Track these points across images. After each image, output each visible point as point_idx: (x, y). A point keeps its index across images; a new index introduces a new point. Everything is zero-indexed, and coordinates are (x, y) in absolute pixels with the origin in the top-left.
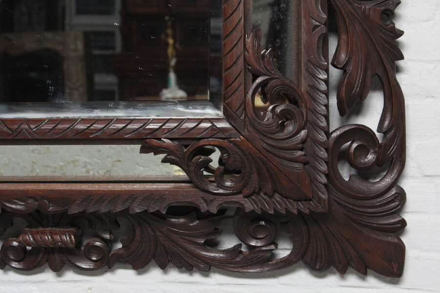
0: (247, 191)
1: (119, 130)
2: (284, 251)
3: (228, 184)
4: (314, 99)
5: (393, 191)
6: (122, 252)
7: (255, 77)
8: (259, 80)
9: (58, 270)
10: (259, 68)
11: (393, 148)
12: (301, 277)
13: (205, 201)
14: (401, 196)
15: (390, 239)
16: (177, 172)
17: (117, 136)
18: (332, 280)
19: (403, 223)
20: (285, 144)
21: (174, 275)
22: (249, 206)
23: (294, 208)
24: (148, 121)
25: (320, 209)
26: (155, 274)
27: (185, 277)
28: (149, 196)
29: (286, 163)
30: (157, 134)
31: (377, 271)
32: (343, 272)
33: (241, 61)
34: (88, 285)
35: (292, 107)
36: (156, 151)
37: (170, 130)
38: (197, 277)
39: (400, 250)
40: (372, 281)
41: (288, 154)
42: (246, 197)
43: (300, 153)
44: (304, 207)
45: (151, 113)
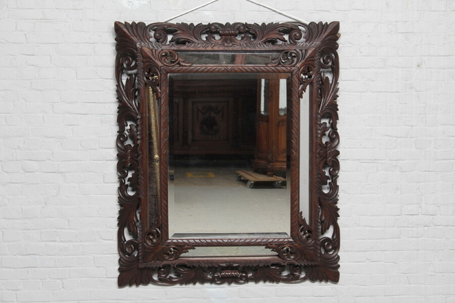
0: (296, 259)
1: (259, 242)
2: (303, 275)
3: (292, 257)
4: (317, 232)
5: (336, 256)
6: (252, 277)
7: (300, 226)
8: (302, 227)
9: (230, 283)
10: (302, 223)
11: (337, 244)
12: (308, 283)
13: (283, 262)
14: (338, 258)
15: (335, 271)
16: (276, 253)
18: (317, 284)
19: (339, 266)
20: (309, 245)
21: (268, 283)
22: (296, 264)
23: (310, 263)
24: (269, 239)
25: (317, 264)
26: (261, 284)
27: (271, 284)
28: (265, 261)
29: (308, 250)
30: (271, 243)
31: (331, 280)
32: (321, 281)
33: (297, 221)
34: (239, 288)
35: (310, 234)
36: (270, 248)
37: (275, 242)
38: (275, 284)
39: (338, 274)
40: (329, 283)
41: (309, 248)
42: (296, 260)
43: (312, 248)
44: (313, 263)
45: (268, 237)
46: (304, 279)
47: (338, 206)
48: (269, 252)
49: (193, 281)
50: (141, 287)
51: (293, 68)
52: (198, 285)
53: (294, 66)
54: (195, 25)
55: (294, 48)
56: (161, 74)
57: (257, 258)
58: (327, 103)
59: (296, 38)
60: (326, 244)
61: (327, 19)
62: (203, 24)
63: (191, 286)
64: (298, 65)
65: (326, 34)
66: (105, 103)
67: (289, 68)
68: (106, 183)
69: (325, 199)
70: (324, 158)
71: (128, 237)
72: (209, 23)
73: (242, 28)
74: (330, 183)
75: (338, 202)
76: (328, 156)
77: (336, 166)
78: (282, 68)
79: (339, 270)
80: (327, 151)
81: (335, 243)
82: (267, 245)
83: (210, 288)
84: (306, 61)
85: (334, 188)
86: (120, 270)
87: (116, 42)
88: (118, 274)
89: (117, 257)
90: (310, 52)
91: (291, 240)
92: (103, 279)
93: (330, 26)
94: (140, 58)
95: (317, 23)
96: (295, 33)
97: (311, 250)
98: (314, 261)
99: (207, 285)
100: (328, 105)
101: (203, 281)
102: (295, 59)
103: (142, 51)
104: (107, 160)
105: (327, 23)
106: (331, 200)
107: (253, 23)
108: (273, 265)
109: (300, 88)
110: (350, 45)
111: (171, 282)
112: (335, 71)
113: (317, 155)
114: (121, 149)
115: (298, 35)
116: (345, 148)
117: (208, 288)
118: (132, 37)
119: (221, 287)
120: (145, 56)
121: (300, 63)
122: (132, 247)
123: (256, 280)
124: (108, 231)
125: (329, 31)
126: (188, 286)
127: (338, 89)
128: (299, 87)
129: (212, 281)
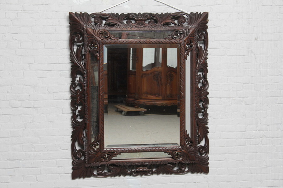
0: (183, 160)
1: (161, 149)
2: (187, 170)
3: (181, 158)
4: (196, 142)
5: (207, 157)
6: (156, 171)
7: (186, 139)
8: (187, 140)
9: (141, 175)
10: (187, 137)
11: (207, 149)
12: (189, 174)
13: (175, 161)
14: (208, 158)
15: (207, 166)
16: (171, 156)
17: (161, 150)
18: (195, 174)
19: (209, 163)
20: (191, 151)
21: (165, 175)
22: (183, 162)
23: (192, 162)
25: (196, 162)
26: (161, 175)
27: (167, 175)
28: (164, 161)
29: (191, 154)
30: (168, 150)
31: (204, 172)
32: (198, 173)
33: (184, 136)
34: (147, 178)
35: (192, 144)
36: (167, 153)
37: (171, 149)
38: (169, 175)
39: (208, 168)
40: (202, 174)
43: (193, 152)
44: (194, 162)
45: (166, 146)
46: (188, 172)
47: (208, 126)
48: (167, 155)
49: (119, 174)
50: (86, 179)
51: (181, 41)
52: (122, 177)
53: (182, 40)
54: (119, 14)
55: (181, 29)
56: (99, 45)
57: (159, 159)
58: (201, 63)
59: (182, 22)
60: (201, 150)
61: (201, 10)
62: (125, 13)
63: (117, 177)
64: (184, 39)
65: (201, 19)
66: (63, 63)
67: (179, 41)
68: (64, 114)
69: (200, 122)
70: (199, 97)
71: (78, 148)
72: (128, 13)
73: (149, 16)
74: (203, 112)
75: (208, 123)
76: (202, 95)
77: (206, 101)
78: (174, 41)
79: (209, 166)
80: (201, 92)
81: (206, 149)
82: (166, 151)
83: (130, 178)
84: (189, 36)
85: (206, 115)
86: (73, 168)
87: (70, 25)
88: (72, 171)
89: (71, 161)
90: (191, 31)
91: (180, 148)
92: (62, 174)
93: (203, 15)
94: (86, 35)
95: (195, 13)
96: (181, 19)
97: (192, 154)
98: (194, 160)
99: (127, 177)
100: (202, 64)
101: (125, 174)
102: (182, 35)
103: (87, 30)
104: (64, 100)
105: (201, 13)
106: (204, 122)
107: (155, 13)
108: (169, 163)
109: (186, 53)
110: (215, 27)
111: (105, 175)
112: (206, 42)
113: (196, 95)
114: (73, 92)
115: (183, 20)
116: (212, 90)
117: (128, 178)
118: (80, 22)
119: (136, 178)
120: (89, 34)
121: (186, 38)
122: (80, 154)
123: (158, 173)
124: (65, 144)
125: (202, 18)
126: (115, 178)
127: (208, 54)
129: (131, 174)
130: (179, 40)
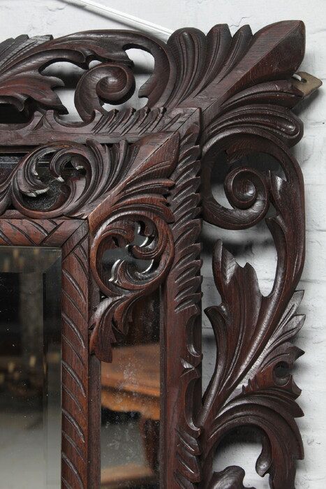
51: (69, 226)
53: (70, 216)
58: (245, 383)
64: (89, 213)
67: (48, 226)
78: (16, 222)
84: (124, 193)
93: (260, 40)
95: (206, 31)
96: (100, 76)
100: (246, 393)
102: (81, 185)
121: (99, 204)
128: (92, 310)
130: (51, 219)
